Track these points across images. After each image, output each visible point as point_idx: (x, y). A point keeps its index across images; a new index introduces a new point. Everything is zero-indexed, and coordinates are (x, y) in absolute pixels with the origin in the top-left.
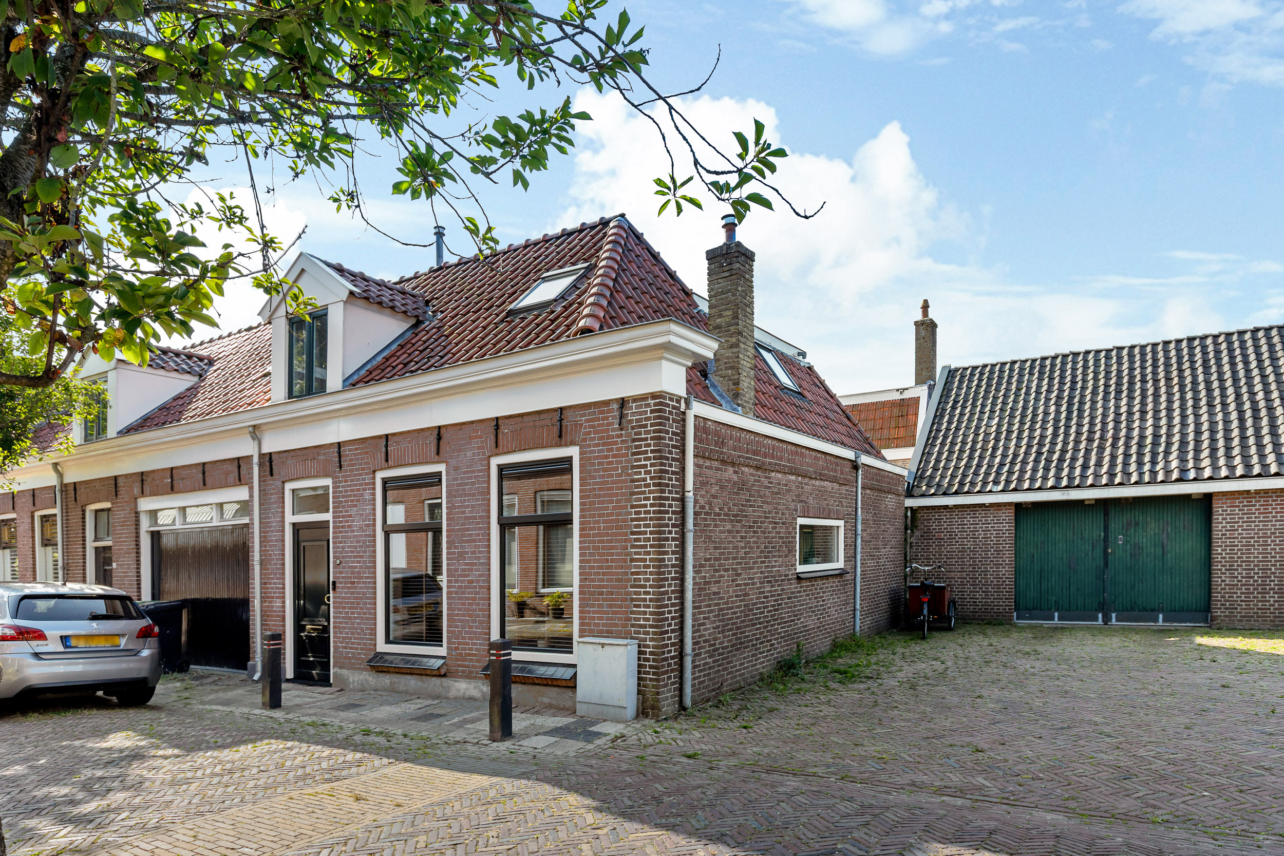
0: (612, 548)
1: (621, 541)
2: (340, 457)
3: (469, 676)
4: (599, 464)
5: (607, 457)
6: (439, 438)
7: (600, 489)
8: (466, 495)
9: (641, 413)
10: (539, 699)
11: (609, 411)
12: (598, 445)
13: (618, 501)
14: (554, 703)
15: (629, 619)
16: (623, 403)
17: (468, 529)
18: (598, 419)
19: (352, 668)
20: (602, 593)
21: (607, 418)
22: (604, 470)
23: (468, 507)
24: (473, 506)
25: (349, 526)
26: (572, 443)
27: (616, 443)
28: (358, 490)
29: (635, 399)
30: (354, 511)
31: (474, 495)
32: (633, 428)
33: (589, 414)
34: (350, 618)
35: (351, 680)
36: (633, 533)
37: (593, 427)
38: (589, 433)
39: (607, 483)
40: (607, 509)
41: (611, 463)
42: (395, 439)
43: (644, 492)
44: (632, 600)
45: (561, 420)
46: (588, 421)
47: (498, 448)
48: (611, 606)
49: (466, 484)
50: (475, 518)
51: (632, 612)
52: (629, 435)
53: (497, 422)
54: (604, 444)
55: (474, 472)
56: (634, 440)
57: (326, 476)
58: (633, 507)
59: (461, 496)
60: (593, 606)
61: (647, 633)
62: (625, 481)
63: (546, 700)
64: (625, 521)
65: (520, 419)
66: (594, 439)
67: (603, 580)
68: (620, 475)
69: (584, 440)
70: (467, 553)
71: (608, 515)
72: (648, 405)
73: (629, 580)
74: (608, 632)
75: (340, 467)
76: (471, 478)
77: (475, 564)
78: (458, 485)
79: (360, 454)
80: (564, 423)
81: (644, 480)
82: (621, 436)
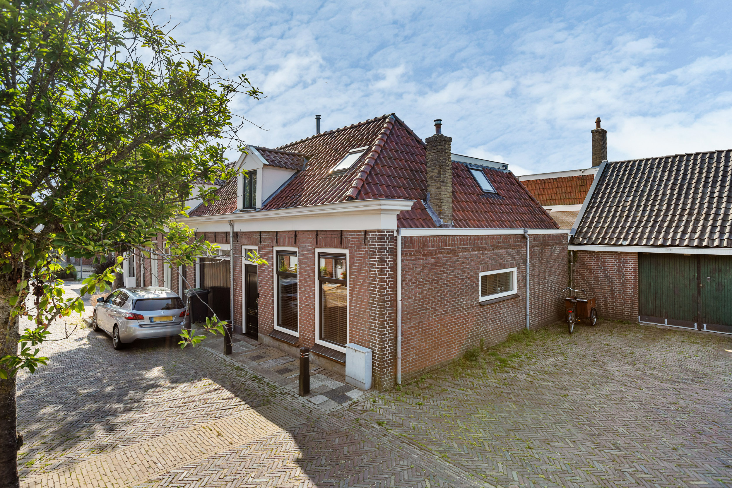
2: (260, 238)
4: (357, 260)
5: (359, 257)
6: (296, 236)
7: (357, 272)
8: (306, 264)
9: (373, 238)
10: (333, 366)
11: (361, 235)
12: (356, 251)
13: (364, 280)
14: (339, 371)
15: (369, 338)
16: (366, 232)
17: (307, 281)
18: (356, 238)
19: (265, 335)
21: (359, 239)
22: (359, 263)
23: (306, 270)
24: (309, 270)
25: (264, 270)
26: (346, 248)
27: (363, 251)
28: (268, 254)
29: (371, 231)
31: (309, 265)
32: (370, 245)
33: (353, 236)
34: (264, 312)
35: (265, 341)
36: (370, 297)
37: (354, 241)
38: (352, 244)
39: (360, 269)
40: (360, 282)
41: (361, 260)
42: (280, 234)
43: (374, 278)
45: (341, 236)
46: (352, 238)
47: (318, 244)
49: (306, 259)
50: (309, 275)
51: (370, 335)
52: (368, 248)
53: (317, 233)
54: (359, 251)
55: (309, 254)
56: (371, 251)
57: (256, 245)
58: (370, 283)
59: (304, 264)
60: (355, 328)
61: (376, 347)
62: (367, 270)
63: (336, 368)
64: (368, 290)
65: (326, 233)
66: (354, 247)
67: (358, 316)
68: (365, 267)
69: (351, 247)
70: (306, 291)
72: (376, 235)
73: (368, 319)
74: (360, 342)
75: (261, 242)
76: (307, 257)
77: (309, 297)
78: (303, 259)
79: (268, 238)
80: (343, 237)
81: (375, 271)
82: (365, 248)
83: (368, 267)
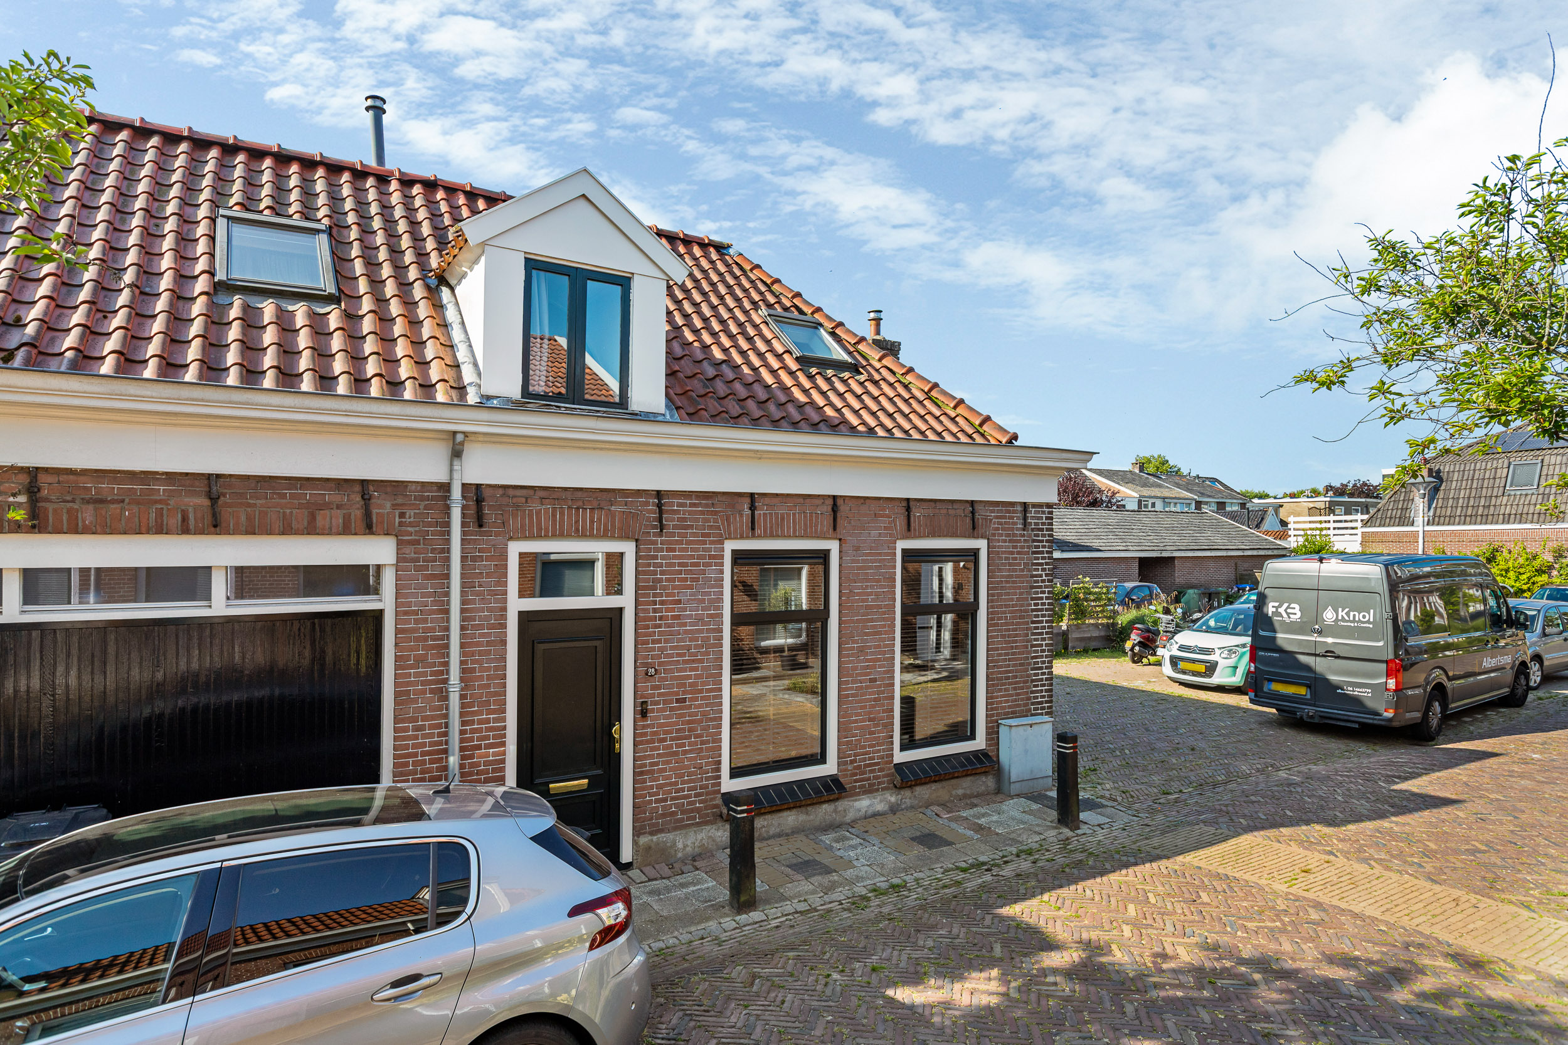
0: (1016, 636)
1: (1023, 629)
2: (661, 512)
3: (870, 790)
4: (1007, 559)
5: (1012, 553)
6: (835, 509)
7: (1007, 582)
8: (868, 580)
9: (1038, 518)
10: (954, 793)
11: (1014, 512)
12: (1005, 541)
13: (1021, 593)
14: (968, 792)
15: (1029, 698)
16: (1025, 506)
17: (872, 620)
18: (1005, 517)
19: (676, 829)
20: (1008, 678)
21: (1012, 518)
22: (1010, 564)
23: (870, 594)
24: (877, 594)
25: (678, 617)
26: (982, 536)
27: (1019, 541)
28: (697, 565)
29: (1034, 505)
30: (687, 593)
31: (878, 581)
32: (1033, 530)
33: (998, 511)
34: (676, 753)
35: (680, 845)
36: (1033, 622)
37: (1001, 524)
38: (999, 529)
39: (1012, 576)
40: (1012, 600)
41: (1015, 559)
42: (767, 500)
43: (1041, 587)
44: (1033, 681)
45: (973, 513)
46: (997, 517)
47: (909, 531)
48: (1015, 689)
49: (870, 568)
50: (880, 607)
51: (1032, 692)
52: (1029, 536)
53: (908, 504)
54: (1010, 541)
55: (880, 555)
56: (1034, 541)
57: (626, 540)
58: (1033, 599)
59: (862, 581)
62: (1026, 576)
63: (960, 792)
64: (1026, 611)
65: (932, 504)
66: (1001, 535)
67: (1009, 666)
68: (1022, 570)
69: (994, 535)
70: (870, 647)
71: (1013, 606)
72: (1043, 512)
73: (1029, 664)
74: (1013, 713)
75: (661, 526)
76: (876, 561)
77: (879, 660)
78: (859, 568)
79: (702, 513)
80: (977, 516)
81: (1041, 576)
82: (1024, 536)
83: (1029, 570)
